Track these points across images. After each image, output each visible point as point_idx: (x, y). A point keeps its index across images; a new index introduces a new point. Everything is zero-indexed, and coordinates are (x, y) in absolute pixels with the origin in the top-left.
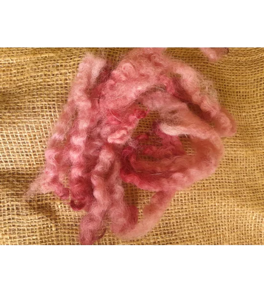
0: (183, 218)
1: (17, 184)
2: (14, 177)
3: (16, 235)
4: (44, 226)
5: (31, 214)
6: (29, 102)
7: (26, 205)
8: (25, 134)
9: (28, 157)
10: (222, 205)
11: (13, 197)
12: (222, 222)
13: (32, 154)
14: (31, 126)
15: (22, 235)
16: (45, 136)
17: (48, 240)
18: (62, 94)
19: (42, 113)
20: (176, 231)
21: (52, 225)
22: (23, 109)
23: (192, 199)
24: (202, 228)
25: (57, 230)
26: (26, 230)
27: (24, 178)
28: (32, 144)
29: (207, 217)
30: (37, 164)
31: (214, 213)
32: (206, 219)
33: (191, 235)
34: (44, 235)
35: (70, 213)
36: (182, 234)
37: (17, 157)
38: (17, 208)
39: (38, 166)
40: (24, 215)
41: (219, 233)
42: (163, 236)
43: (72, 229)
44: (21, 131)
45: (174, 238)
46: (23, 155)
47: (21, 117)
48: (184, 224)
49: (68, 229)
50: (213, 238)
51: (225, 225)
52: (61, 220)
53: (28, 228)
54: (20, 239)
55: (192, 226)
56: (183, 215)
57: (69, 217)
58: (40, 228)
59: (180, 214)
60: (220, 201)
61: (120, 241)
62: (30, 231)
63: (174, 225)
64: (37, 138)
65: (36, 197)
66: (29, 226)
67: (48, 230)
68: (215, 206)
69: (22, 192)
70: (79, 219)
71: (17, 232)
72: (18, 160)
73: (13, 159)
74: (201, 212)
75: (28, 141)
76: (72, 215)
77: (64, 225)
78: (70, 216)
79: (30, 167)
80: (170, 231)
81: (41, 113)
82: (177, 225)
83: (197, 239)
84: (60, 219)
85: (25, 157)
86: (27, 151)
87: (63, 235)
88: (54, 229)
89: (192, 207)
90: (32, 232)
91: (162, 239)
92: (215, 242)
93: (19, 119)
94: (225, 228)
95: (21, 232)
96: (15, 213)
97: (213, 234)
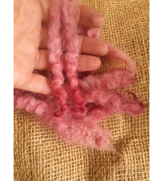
0: (121, 34)
1: (98, 174)
2: (93, 177)
3: (143, 172)
4: (133, 149)
5: (123, 161)
6: (25, 165)
7: (116, 165)
8: (54, 168)
9: (75, 166)
10: (108, 6)
11: (109, 177)
12: (122, 5)
13: (71, 162)
14: (46, 163)
15: (142, 168)
16: (55, 151)
17: (146, 144)
18: (18, 138)
19: (35, 153)
20: (131, 38)
21: (132, 142)
22: (31, 170)
23: (104, 29)
24: (128, 19)
25: (136, 138)
26: (137, 164)
27: (92, 168)
28: (63, 162)
29: (119, 16)
30: (80, 158)
31: (115, 11)
32: (120, 17)
33: (134, 27)
34: (141, 148)
35: (120, 127)
36: (134, 33)
37: (75, 175)
38: (119, 173)
39: (82, 156)
40: (125, 167)
41: (132, 7)
42: (136, 48)
43: (135, 124)
44: (51, 172)
45: (137, 40)
46: (73, 170)
47: (38, 172)
48: (125, 33)
49: (135, 127)
50: (135, 11)
51: (124, 3)
52: (127, 134)
53: (135, 163)
54: (146, 169)
55: (127, 27)
56: (118, 34)
57: (125, 127)
58: (135, 152)
59: (117, 36)
60: (105, 7)
61: (142, 83)
62: (139, 160)
63: (127, 41)
64: (57, 158)
65: (109, 157)
66: (134, 162)
67: (137, 145)
68: (109, 11)
69: (105, 169)
70: (125, 119)
71: (140, 173)
72: (77, 174)
73: (76, 178)
74: (115, 21)
75: (60, 165)
76: (122, 124)
77: (132, 131)
78: (123, 127)
79: (83, 164)
80: (132, 43)
81: (35, 155)
82: (127, 38)
83: (137, 22)
84: (127, 136)
85: (74, 168)
86: (68, 166)
87: (140, 132)
88: (136, 140)
89: (111, 28)
90: (139, 158)
91: (139, 49)
92: (139, 9)
93: (40, 174)
94: (127, 2)
95: (139, 168)
96: (123, 175)
97: (133, 11)
